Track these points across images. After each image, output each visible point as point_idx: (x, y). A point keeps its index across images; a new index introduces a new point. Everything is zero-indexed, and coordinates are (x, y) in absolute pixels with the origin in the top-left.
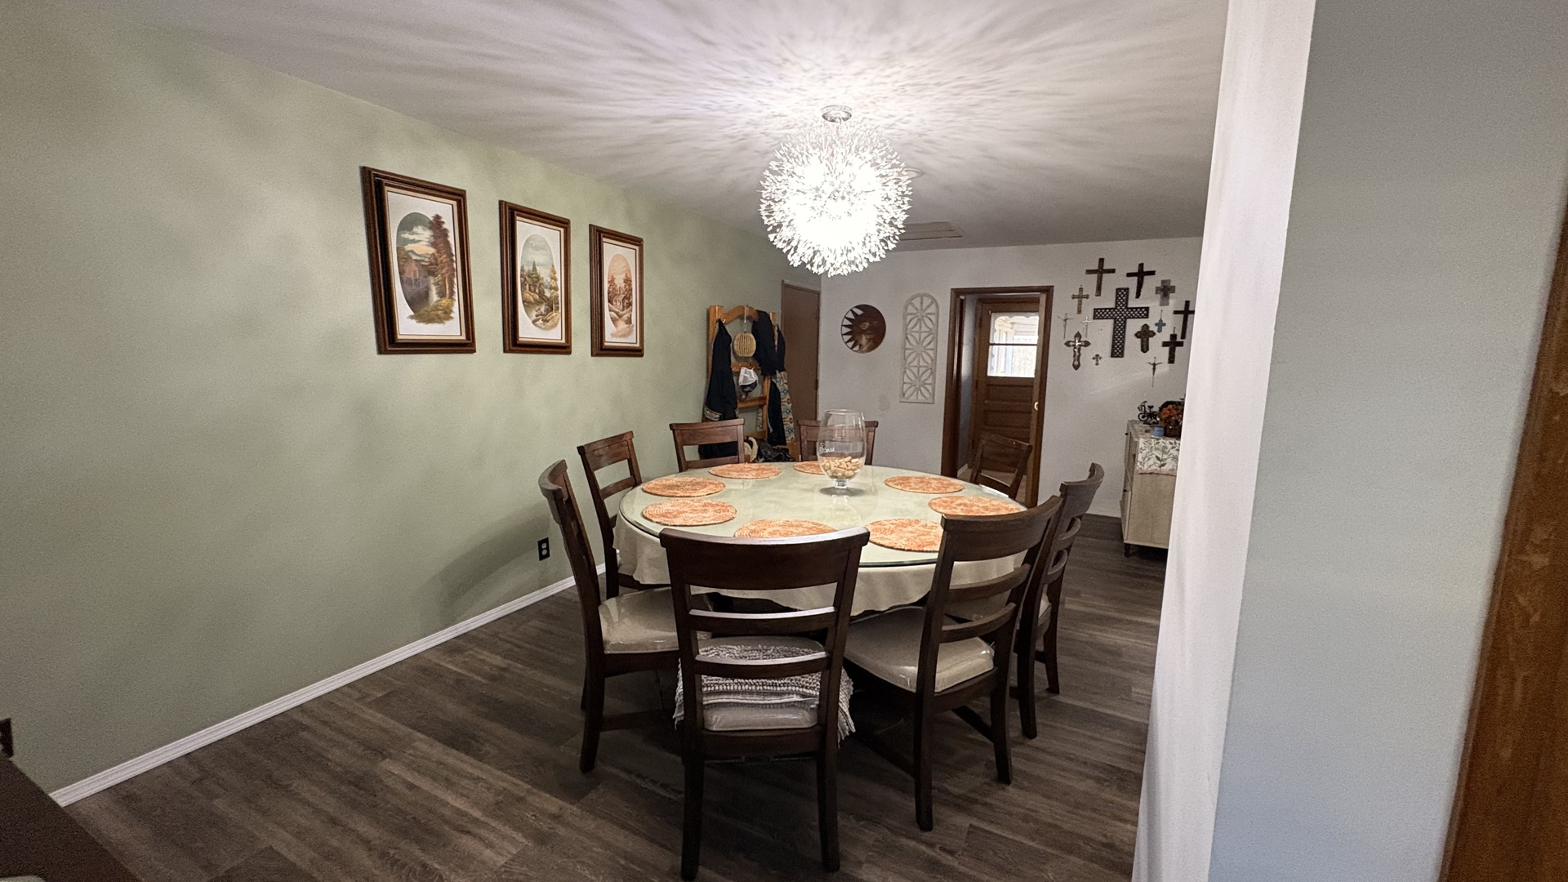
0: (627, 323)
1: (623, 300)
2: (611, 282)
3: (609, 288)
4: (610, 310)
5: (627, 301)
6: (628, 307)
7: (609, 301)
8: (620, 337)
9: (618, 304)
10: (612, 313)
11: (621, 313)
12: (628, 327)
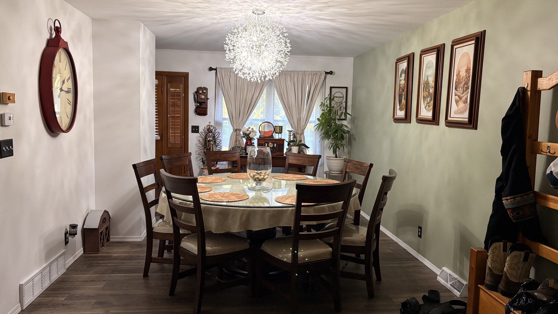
0: (464, 103)
1: (464, 85)
2: (458, 75)
3: (456, 79)
4: (455, 95)
5: (466, 86)
6: (466, 91)
7: (456, 89)
8: (459, 113)
9: (460, 89)
10: (457, 97)
11: (461, 96)
12: (465, 106)
